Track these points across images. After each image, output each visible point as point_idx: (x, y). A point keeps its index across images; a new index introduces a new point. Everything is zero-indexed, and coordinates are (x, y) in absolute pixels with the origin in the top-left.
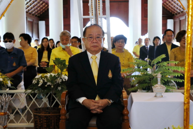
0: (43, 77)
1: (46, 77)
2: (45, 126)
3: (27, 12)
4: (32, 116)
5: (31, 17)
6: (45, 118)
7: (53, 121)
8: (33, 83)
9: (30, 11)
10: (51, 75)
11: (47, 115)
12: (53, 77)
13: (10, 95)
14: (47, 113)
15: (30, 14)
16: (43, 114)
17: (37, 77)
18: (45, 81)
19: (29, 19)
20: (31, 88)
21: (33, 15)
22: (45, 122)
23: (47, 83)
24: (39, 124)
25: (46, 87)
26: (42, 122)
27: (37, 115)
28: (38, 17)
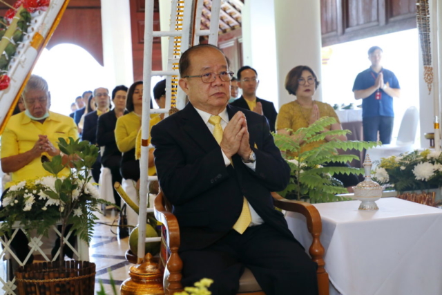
1: (42, 186)
6: (58, 289)
10: (58, 182)
11: (63, 279)
12: (62, 186)
14: (62, 275)
16: (52, 280)
18: (39, 196)
22: (58, 293)
23: (46, 201)
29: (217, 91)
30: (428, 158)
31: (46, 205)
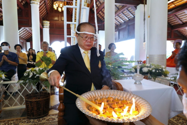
0: (33, 70)
1: (35, 70)
2: (36, 109)
3: (20, 37)
4: (24, 100)
5: (22, 39)
6: (36, 103)
7: (42, 104)
8: (24, 75)
9: (22, 37)
10: (39, 69)
11: (37, 100)
12: (41, 71)
13: (4, 86)
14: (37, 98)
15: (22, 38)
16: (34, 100)
17: (27, 71)
18: (34, 73)
19: (21, 41)
20: (23, 79)
21: (23, 39)
22: (36, 104)
23: (36, 75)
24: (31, 108)
25: (35, 78)
26: (33, 106)
27: (28, 101)
28: (26, 40)
29: (88, 44)
30: (146, 66)
31: (36, 76)
